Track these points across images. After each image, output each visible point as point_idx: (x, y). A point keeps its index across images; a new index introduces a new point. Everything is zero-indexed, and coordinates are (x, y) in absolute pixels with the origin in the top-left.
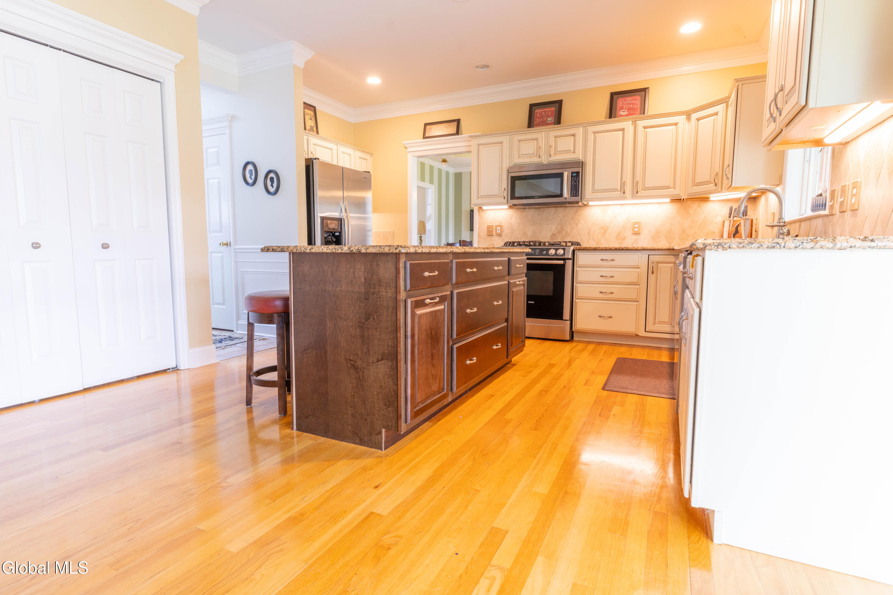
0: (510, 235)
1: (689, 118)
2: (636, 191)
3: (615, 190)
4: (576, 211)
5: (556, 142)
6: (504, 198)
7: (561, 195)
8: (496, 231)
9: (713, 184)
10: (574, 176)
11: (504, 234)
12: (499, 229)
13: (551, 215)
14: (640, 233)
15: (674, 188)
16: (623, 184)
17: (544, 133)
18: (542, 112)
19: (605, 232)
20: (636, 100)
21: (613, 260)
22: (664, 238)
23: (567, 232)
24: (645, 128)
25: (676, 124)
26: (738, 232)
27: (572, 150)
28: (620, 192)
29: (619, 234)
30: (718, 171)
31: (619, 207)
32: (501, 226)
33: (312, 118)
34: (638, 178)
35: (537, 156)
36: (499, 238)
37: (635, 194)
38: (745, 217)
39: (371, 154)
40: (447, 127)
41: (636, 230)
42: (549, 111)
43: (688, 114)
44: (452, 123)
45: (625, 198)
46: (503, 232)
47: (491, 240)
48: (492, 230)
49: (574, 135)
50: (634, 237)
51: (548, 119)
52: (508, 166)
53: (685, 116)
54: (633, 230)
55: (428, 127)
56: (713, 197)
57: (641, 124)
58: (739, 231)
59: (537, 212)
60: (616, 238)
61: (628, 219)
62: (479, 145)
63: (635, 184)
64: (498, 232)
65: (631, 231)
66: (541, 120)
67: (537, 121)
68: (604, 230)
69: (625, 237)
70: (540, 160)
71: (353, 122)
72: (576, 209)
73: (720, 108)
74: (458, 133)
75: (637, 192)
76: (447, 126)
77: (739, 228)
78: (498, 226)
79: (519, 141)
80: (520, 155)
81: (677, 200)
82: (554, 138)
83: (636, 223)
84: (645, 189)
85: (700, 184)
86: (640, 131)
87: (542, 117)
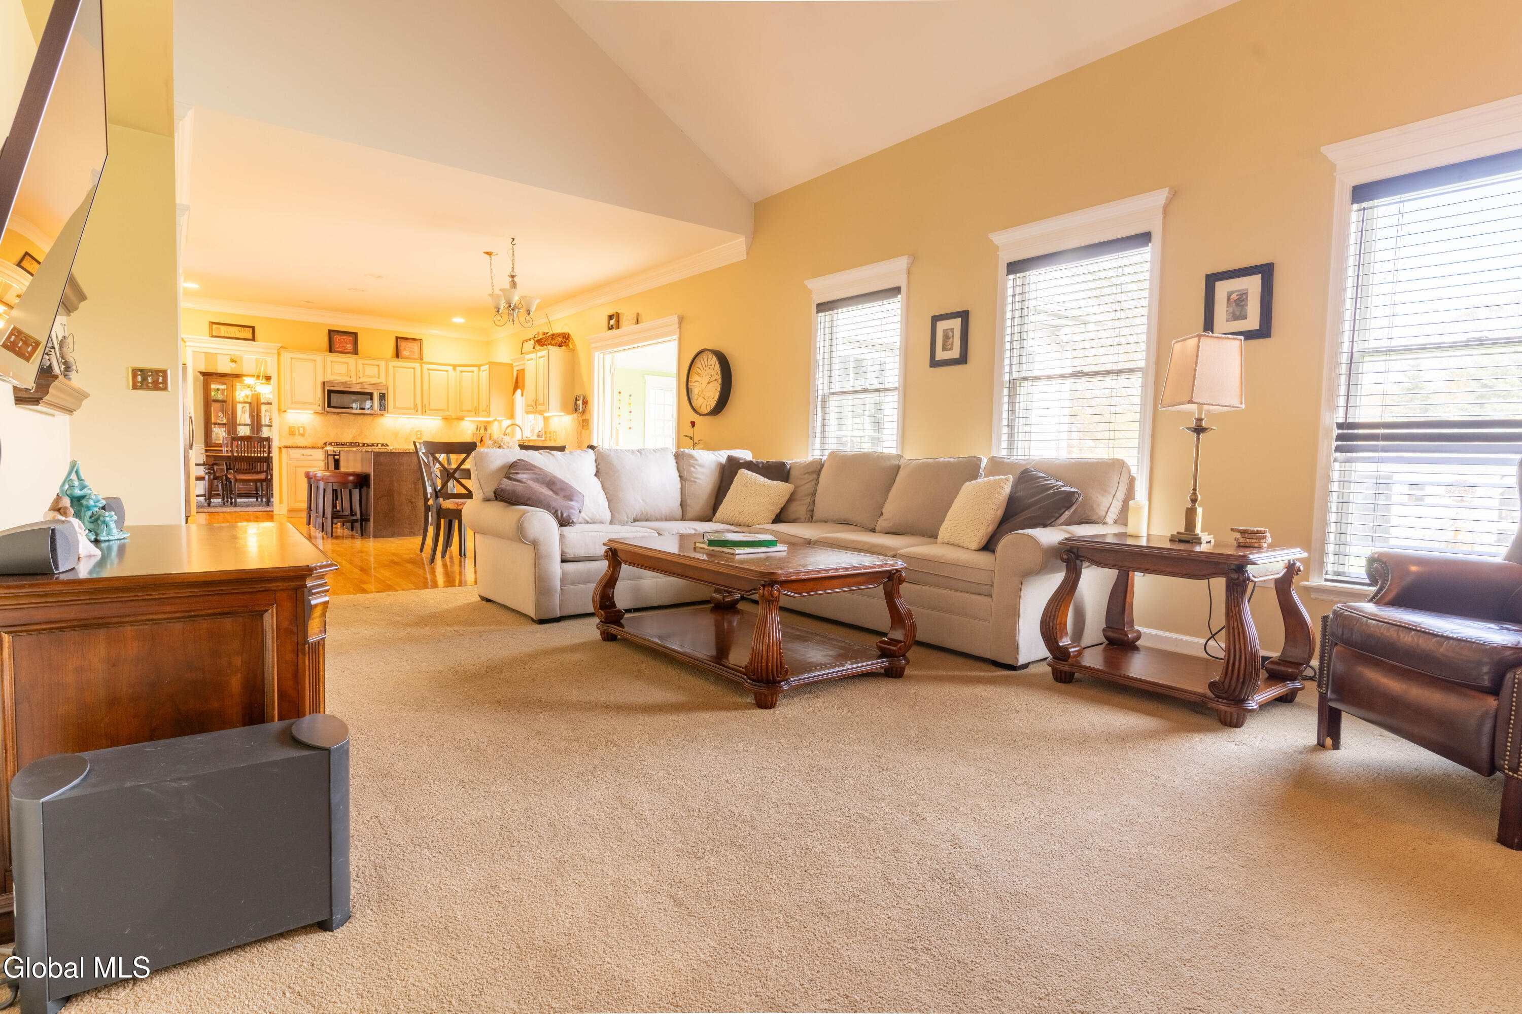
0: (313, 435)
1: (454, 369)
2: (425, 410)
3: (410, 409)
5: (363, 368)
6: (319, 406)
7: (370, 409)
8: (299, 431)
9: (472, 412)
10: (382, 396)
11: (306, 434)
14: (421, 438)
15: (448, 410)
16: (416, 405)
17: (350, 360)
18: (340, 339)
19: (396, 439)
20: (415, 346)
24: (428, 369)
25: (448, 372)
27: (377, 376)
28: (412, 410)
29: (406, 438)
30: (475, 403)
31: (406, 419)
32: (304, 428)
34: (426, 401)
35: (347, 376)
37: (424, 412)
40: (240, 331)
41: (419, 436)
42: (347, 339)
43: (455, 367)
44: (246, 329)
45: (418, 415)
46: (306, 432)
47: (294, 439)
48: (294, 431)
49: (378, 366)
51: (347, 345)
52: (322, 380)
54: (417, 436)
55: (215, 326)
56: (467, 419)
57: (426, 366)
58: (483, 440)
60: (404, 441)
61: (412, 428)
62: (292, 358)
63: (423, 406)
64: (301, 432)
65: (415, 437)
66: (340, 345)
67: (336, 346)
68: (396, 434)
69: (411, 441)
73: (475, 369)
74: (253, 339)
76: (237, 330)
77: (483, 438)
78: (301, 427)
79: (331, 362)
80: (330, 373)
81: (446, 419)
82: (359, 365)
83: (418, 431)
84: (430, 410)
85: (464, 411)
86: (425, 372)
87: (341, 342)
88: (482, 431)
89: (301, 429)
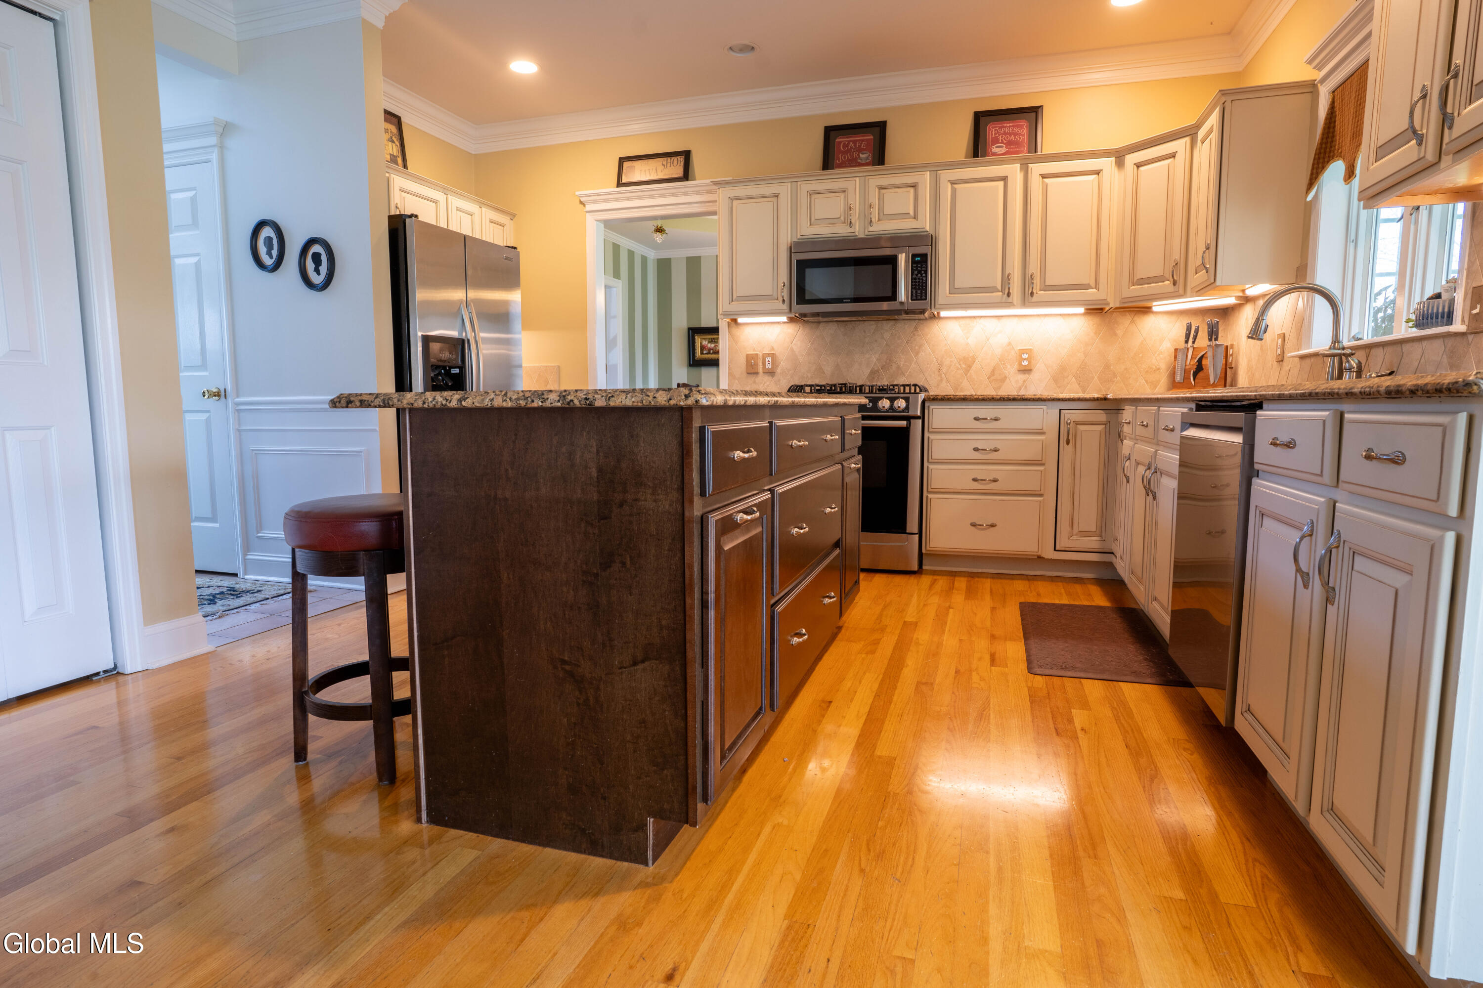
0: (790, 372)
1: (1120, 163)
2: (1030, 291)
3: (992, 289)
4: (916, 329)
5: (881, 199)
6: (784, 301)
7: (893, 297)
8: (764, 364)
9: (1168, 282)
10: (918, 262)
11: (779, 370)
12: (770, 361)
13: (868, 334)
14: (1031, 370)
15: (1097, 287)
16: (1006, 279)
17: (857, 179)
18: (849, 142)
19: (970, 367)
20: (1022, 128)
21: (996, 419)
22: (1074, 379)
23: (898, 367)
24: (1044, 176)
25: (1098, 173)
26: (1202, 369)
27: (912, 213)
28: (1001, 293)
29: (993, 371)
30: (1177, 257)
31: (994, 321)
32: (773, 356)
33: (394, 138)
34: (1034, 267)
35: (845, 223)
36: (770, 378)
37: (1028, 297)
38: (1214, 343)
39: (513, 216)
40: (664, 165)
41: (1025, 363)
42: (863, 140)
43: (1119, 155)
44: (675, 159)
45: (1010, 305)
46: (777, 366)
47: (755, 382)
48: (756, 364)
49: (914, 186)
50: (1021, 377)
51: (861, 155)
52: (789, 241)
53: (1113, 159)
54: (1020, 364)
55: (626, 164)
56: (1158, 306)
57: (1037, 169)
58: (1204, 367)
59: (842, 330)
60: (989, 378)
61: (1010, 344)
62: (732, 199)
63: (1027, 280)
64: (769, 366)
65: (1016, 366)
66: (848, 157)
67: (841, 158)
68: (968, 363)
69: (1006, 377)
70: (852, 230)
71: (473, 153)
72: (914, 324)
73: (1180, 146)
74: (686, 176)
75: (1032, 294)
76: (665, 163)
77: (1204, 362)
78: (768, 355)
79: (811, 194)
80: (813, 219)
81: (1096, 310)
82: (877, 190)
83: (1024, 351)
84: (1046, 288)
85: (1141, 282)
86: (1036, 182)
87: (849, 151)
88: (1203, 341)
89: (769, 359)
